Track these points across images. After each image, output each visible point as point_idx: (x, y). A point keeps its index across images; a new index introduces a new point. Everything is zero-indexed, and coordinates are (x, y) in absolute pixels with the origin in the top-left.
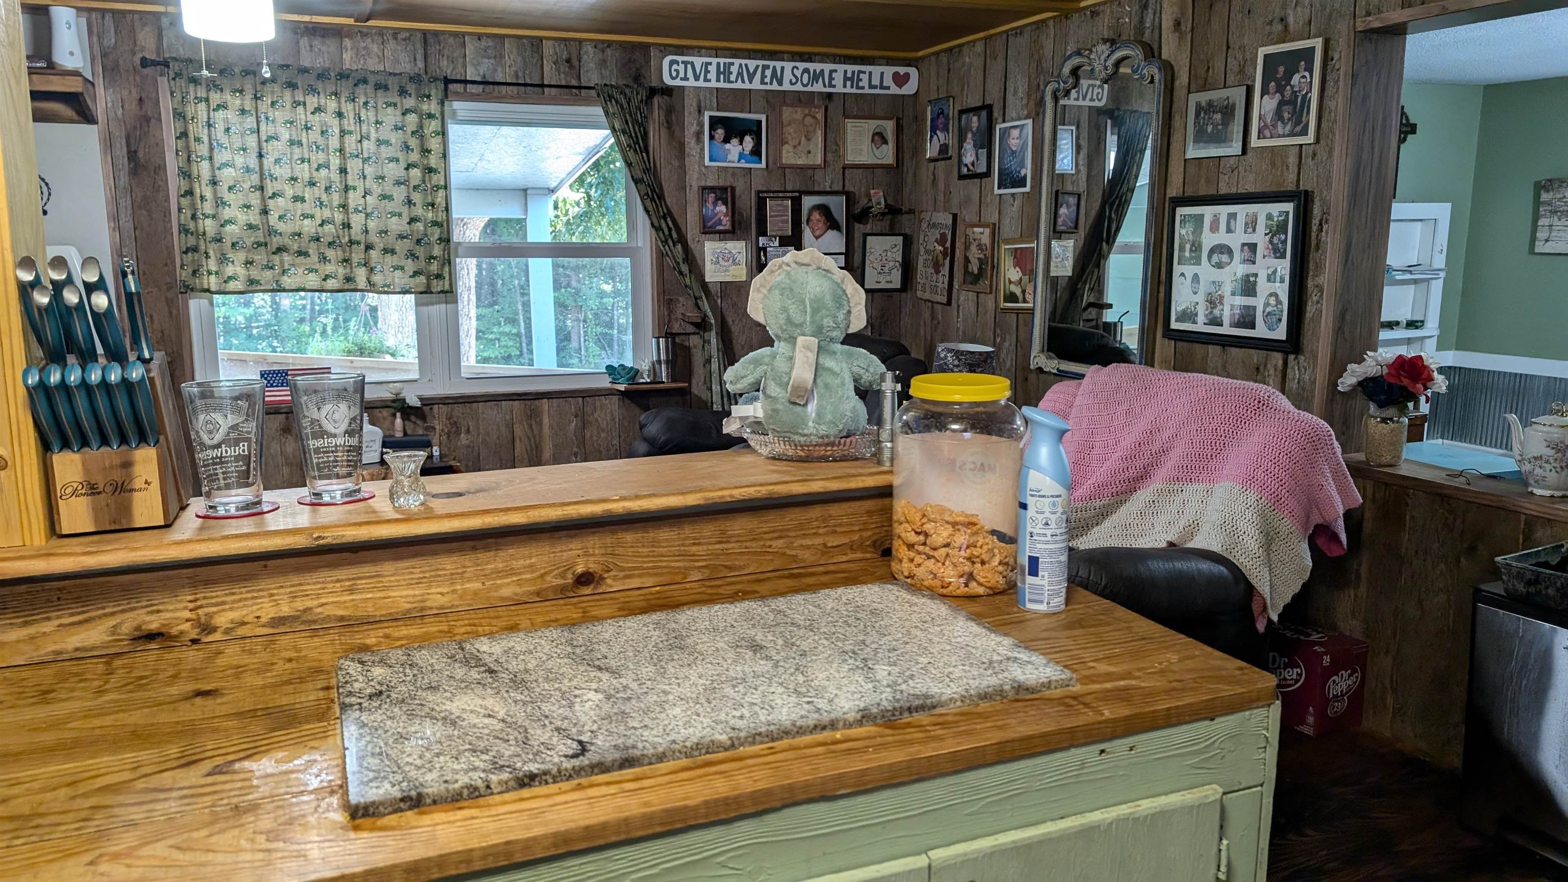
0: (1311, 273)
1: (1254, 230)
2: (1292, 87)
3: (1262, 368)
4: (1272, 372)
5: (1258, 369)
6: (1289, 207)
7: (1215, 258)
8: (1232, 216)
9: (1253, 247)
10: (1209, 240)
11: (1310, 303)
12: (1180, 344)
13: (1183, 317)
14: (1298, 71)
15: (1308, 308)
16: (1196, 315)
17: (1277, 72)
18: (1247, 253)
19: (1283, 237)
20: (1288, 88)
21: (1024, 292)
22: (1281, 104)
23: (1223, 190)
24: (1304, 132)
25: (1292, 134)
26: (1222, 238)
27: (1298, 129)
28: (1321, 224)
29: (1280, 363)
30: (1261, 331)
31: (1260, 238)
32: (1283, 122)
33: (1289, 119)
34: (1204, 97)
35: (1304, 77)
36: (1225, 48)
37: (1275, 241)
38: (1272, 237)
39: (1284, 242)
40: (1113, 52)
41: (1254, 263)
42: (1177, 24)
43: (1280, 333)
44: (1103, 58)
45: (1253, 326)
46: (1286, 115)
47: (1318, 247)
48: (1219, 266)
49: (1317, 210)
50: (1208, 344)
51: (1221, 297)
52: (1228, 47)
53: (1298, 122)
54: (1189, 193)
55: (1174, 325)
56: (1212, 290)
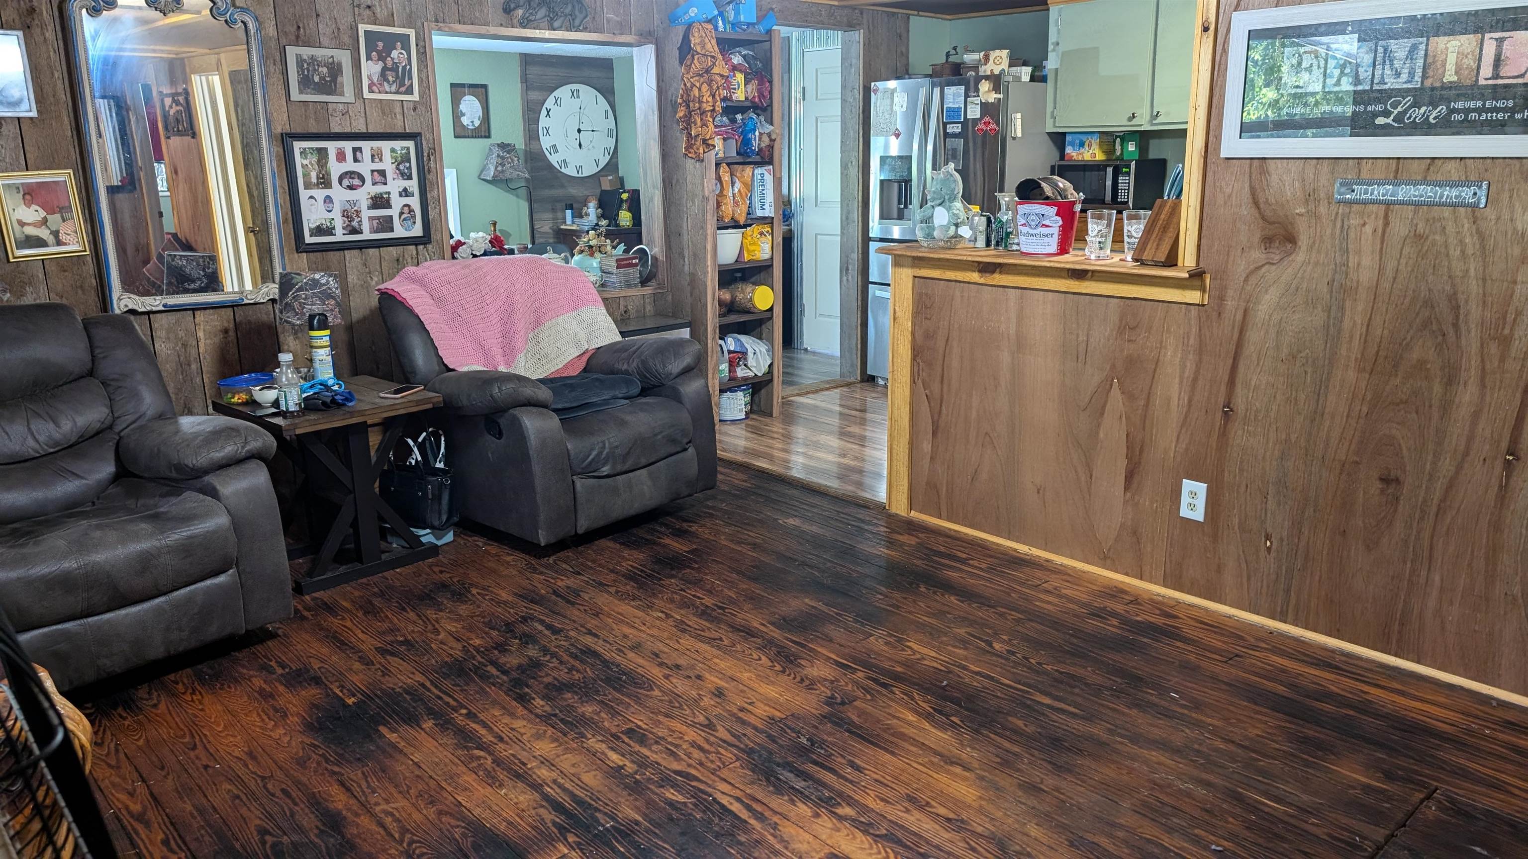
1: (381, 160)
2: (392, 59)
3: (401, 259)
6: (409, 144)
7: (346, 182)
8: (355, 150)
9: (382, 173)
12: (312, 255)
13: (319, 231)
14: (396, 49)
16: (334, 228)
17: (377, 46)
18: (378, 178)
19: (408, 165)
20: (389, 59)
22: (384, 69)
23: (336, 129)
24: (410, 91)
25: (397, 93)
27: (403, 89)
32: (388, 82)
33: (394, 82)
35: (402, 54)
36: (314, 15)
37: (401, 167)
38: (398, 165)
39: (410, 168)
41: (385, 184)
46: (391, 79)
47: (429, 172)
48: (351, 188)
50: (343, 250)
51: (358, 212)
52: (318, 15)
53: (402, 84)
55: (309, 239)
56: (348, 207)
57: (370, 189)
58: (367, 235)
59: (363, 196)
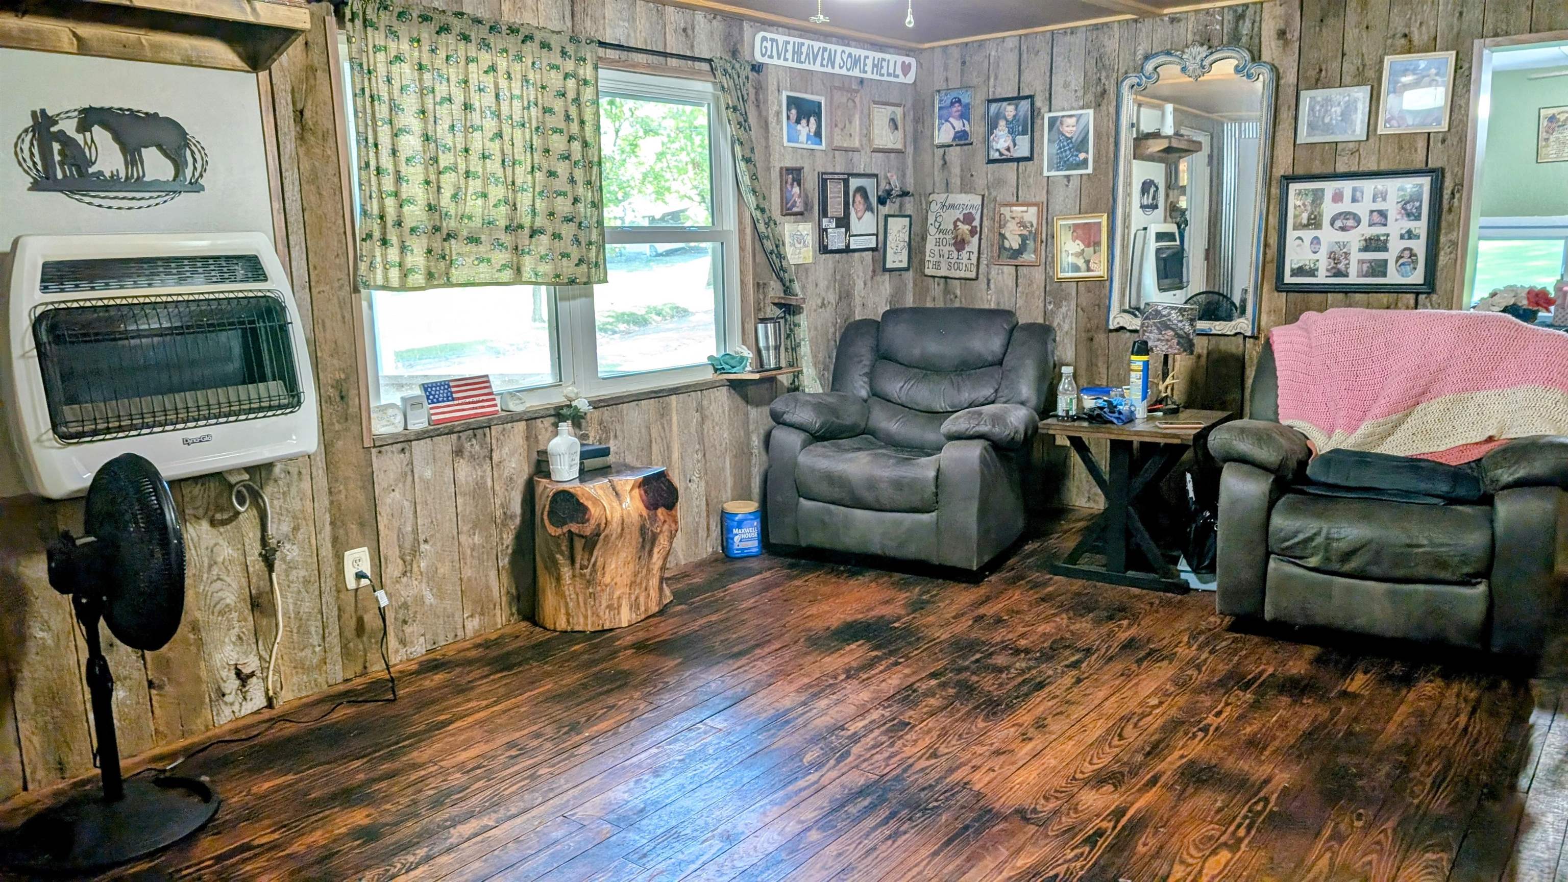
1: (1384, 200)
4: (1403, 306)
6: (1425, 182)
7: (1338, 223)
8: (1357, 189)
9: (1383, 214)
12: (1291, 295)
13: (1299, 271)
15: (1441, 258)
16: (1317, 270)
18: (1376, 218)
19: (1417, 204)
21: (1087, 262)
23: (1342, 169)
28: (1453, 193)
29: (1411, 302)
37: (1409, 207)
38: (1405, 204)
39: (1419, 208)
40: (1211, 53)
42: (1282, 34)
44: (1198, 59)
45: (1384, 275)
47: (1450, 210)
48: (1343, 229)
49: (1448, 184)
50: (1327, 292)
52: (1343, 55)
54: (1300, 171)
55: (1288, 279)
56: (1336, 248)
57: (1366, 230)
58: (1353, 278)
59: (1354, 239)
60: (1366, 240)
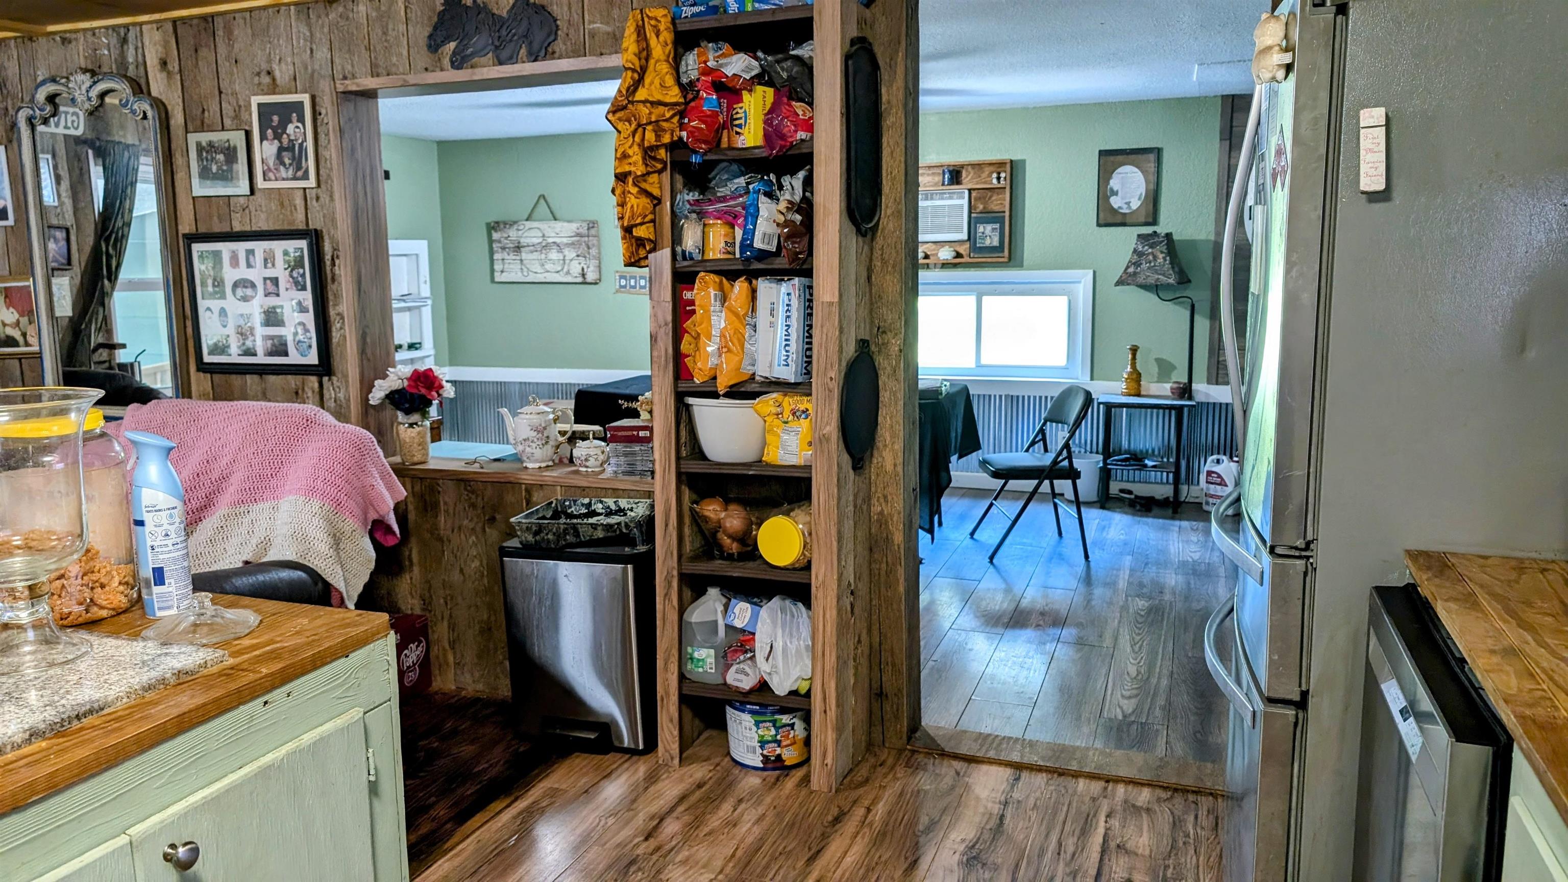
0: (331, 303)
1: (273, 265)
2: (288, 135)
3: (300, 391)
4: (310, 394)
5: (297, 393)
6: (303, 244)
7: (239, 292)
8: (250, 252)
9: (275, 281)
10: (230, 275)
11: (334, 329)
12: (216, 377)
13: (214, 351)
14: (291, 122)
15: (334, 334)
16: (228, 347)
17: (272, 121)
18: (271, 287)
19: (301, 271)
20: (285, 136)
21: (24, 335)
22: (281, 149)
23: (237, 227)
24: (306, 177)
25: (295, 178)
26: (243, 272)
27: (300, 174)
28: (333, 259)
29: (316, 385)
30: (294, 358)
31: (280, 271)
32: (284, 165)
33: (290, 165)
34: (205, 138)
35: (297, 127)
36: (217, 93)
37: (295, 274)
38: (292, 271)
39: (303, 275)
40: (95, 83)
41: (278, 295)
42: (164, 64)
43: (312, 358)
44: (84, 88)
45: (286, 354)
46: (287, 161)
47: (333, 280)
48: (245, 299)
49: (327, 248)
50: (245, 374)
51: (252, 329)
52: (220, 92)
53: (299, 168)
54: (202, 229)
55: (207, 359)
56: (242, 322)
58: (261, 357)
59: (256, 308)
60: (264, 312)
